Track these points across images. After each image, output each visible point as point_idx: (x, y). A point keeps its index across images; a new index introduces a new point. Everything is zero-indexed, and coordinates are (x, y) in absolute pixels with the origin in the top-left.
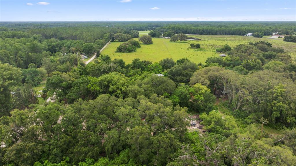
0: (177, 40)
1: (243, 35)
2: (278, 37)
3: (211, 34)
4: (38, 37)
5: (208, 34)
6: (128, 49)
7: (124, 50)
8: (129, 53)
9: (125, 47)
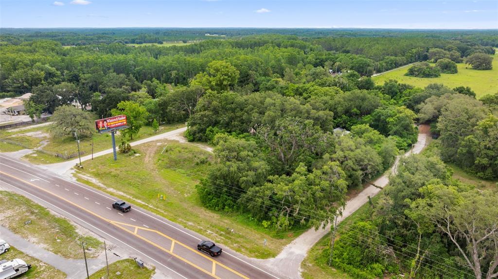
4: (316, 48)
6: (424, 72)
7: (417, 73)
8: (423, 79)
9: (420, 69)
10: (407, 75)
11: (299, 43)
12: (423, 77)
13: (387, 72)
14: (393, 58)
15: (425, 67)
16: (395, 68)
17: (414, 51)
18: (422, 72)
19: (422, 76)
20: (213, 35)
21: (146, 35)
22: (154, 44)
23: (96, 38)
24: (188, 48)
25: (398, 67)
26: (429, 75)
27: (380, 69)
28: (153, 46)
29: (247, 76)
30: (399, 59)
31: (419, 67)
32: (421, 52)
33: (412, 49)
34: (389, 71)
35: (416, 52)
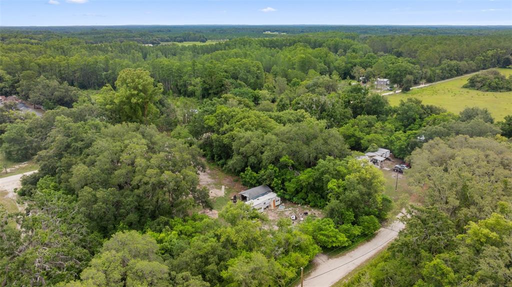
6: (490, 84)
7: (479, 85)
8: (487, 93)
9: (484, 79)
10: (465, 87)
11: (344, 43)
12: (487, 91)
13: (443, 81)
14: (453, 63)
15: (492, 76)
16: (457, 76)
17: (490, 53)
18: (487, 83)
19: (487, 89)
20: (274, 33)
21: (191, 33)
22: (175, 43)
23: (138, 36)
24: (209, 47)
25: (462, 75)
26: (496, 87)
27: (431, 77)
28: (174, 44)
29: (221, 87)
30: (462, 64)
31: (482, 76)
32: (501, 55)
33: (488, 50)
34: (447, 80)
35: (492, 55)
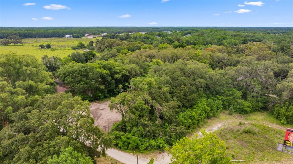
0: (9, 44)
1: (62, 37)
2: (93, 37)
3: (30, 38)
5: (26, 38)
